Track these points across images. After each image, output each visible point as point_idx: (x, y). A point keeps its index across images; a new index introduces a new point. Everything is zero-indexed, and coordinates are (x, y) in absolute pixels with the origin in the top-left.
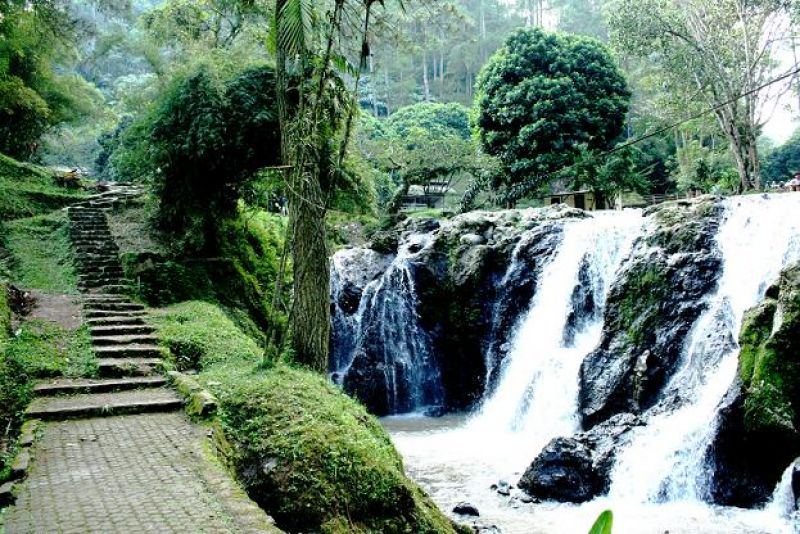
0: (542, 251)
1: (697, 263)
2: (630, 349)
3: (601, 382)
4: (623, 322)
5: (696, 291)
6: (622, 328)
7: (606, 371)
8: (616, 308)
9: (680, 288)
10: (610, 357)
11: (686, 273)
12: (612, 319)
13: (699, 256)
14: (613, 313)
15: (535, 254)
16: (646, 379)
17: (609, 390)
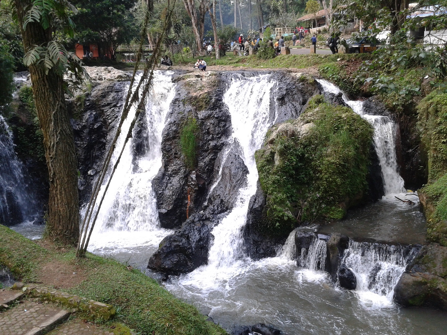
0: (108, 104)
1: (216, 118)
2: (182, 171)
3: (168, 193)
4: (176, 154)
5: (218, 134)
6: (175, 157)
7: (169, 185)
8: (171, 145)
9: (208, 133)
10: (170, 176)
11: (211, 124)
12: (168, 152)
13: (216, 113)
14: (169, 148)
15: (103, 106)
16: (197, 188)
17: (174, 197)
